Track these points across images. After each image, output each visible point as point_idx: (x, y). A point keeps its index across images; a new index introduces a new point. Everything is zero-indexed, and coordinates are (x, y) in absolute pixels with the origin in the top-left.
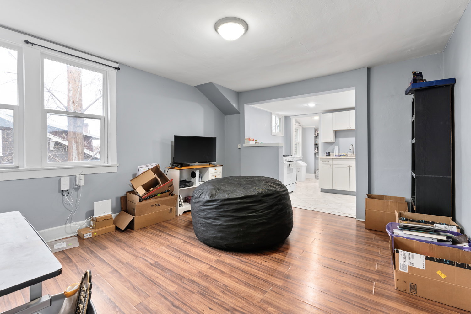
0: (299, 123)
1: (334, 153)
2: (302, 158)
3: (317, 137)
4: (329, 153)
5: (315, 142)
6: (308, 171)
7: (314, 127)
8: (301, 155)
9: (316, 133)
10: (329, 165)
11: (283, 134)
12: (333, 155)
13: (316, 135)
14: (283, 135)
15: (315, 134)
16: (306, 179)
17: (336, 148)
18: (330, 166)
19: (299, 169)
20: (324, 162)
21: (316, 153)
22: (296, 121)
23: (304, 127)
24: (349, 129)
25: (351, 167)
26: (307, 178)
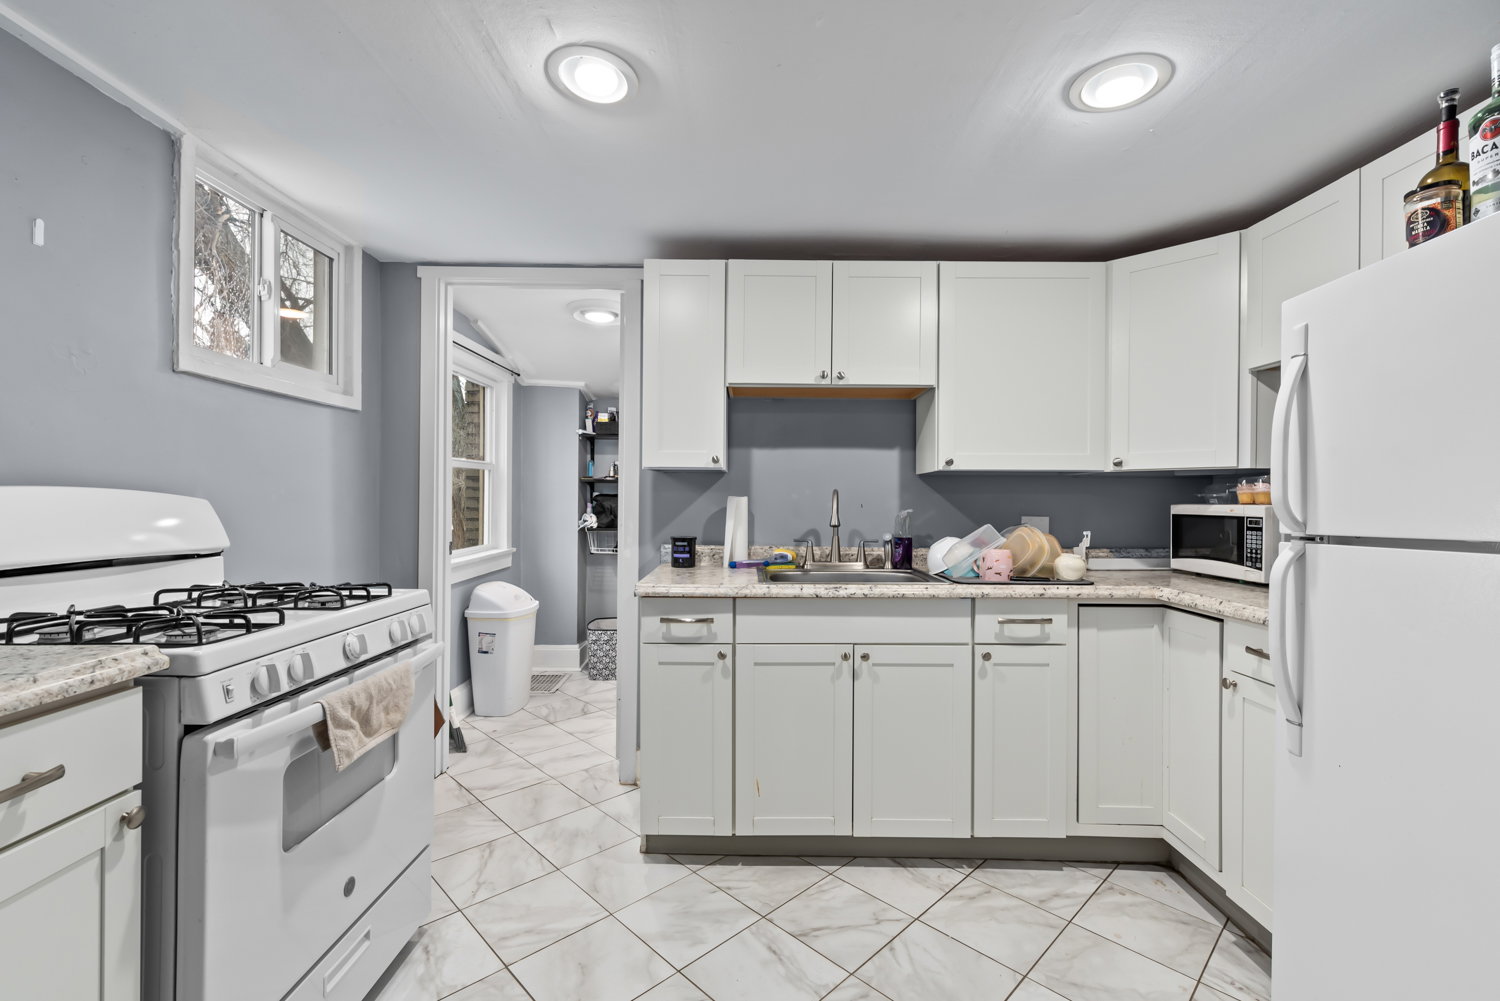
0: (496, 351)
1: (723, 544)
2: (508, 562)
3: (592, 444)
4: (691, 542)
5: (583, 468)
6: (545, 632)
7: (580, 384)
8: (504, 546)
9: (589, 423)
10: (708, 653)
11: (347, 392)
12: (717, 560)
13: (589, 430)
14: (355, 402)
15: (584, 428)
16: (535, 678)
17: (737, 510)
18: (722, 656)
19: (488, 639)
20: (677, 630)
21: (591, 529)
22: (465, 322)
23: (525, 381)
24: (826, 382)
25: (865, 657)
26: (537, 670)
